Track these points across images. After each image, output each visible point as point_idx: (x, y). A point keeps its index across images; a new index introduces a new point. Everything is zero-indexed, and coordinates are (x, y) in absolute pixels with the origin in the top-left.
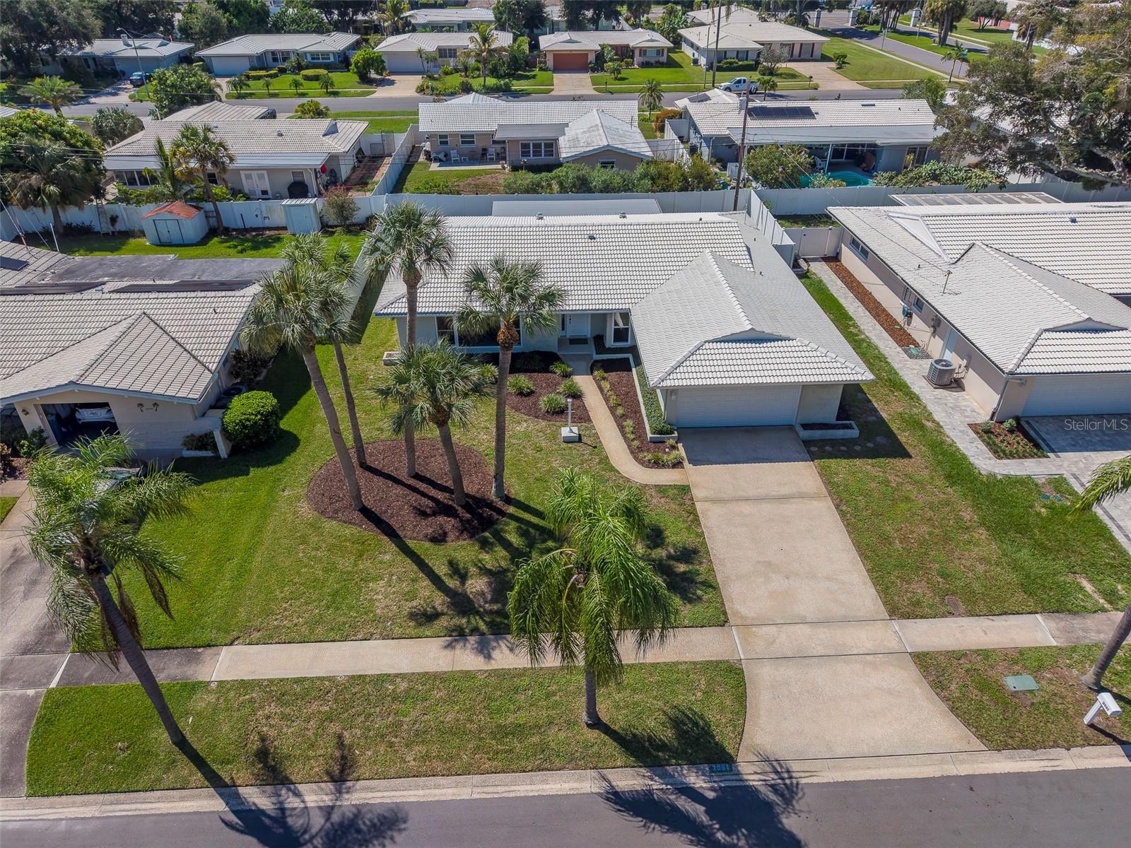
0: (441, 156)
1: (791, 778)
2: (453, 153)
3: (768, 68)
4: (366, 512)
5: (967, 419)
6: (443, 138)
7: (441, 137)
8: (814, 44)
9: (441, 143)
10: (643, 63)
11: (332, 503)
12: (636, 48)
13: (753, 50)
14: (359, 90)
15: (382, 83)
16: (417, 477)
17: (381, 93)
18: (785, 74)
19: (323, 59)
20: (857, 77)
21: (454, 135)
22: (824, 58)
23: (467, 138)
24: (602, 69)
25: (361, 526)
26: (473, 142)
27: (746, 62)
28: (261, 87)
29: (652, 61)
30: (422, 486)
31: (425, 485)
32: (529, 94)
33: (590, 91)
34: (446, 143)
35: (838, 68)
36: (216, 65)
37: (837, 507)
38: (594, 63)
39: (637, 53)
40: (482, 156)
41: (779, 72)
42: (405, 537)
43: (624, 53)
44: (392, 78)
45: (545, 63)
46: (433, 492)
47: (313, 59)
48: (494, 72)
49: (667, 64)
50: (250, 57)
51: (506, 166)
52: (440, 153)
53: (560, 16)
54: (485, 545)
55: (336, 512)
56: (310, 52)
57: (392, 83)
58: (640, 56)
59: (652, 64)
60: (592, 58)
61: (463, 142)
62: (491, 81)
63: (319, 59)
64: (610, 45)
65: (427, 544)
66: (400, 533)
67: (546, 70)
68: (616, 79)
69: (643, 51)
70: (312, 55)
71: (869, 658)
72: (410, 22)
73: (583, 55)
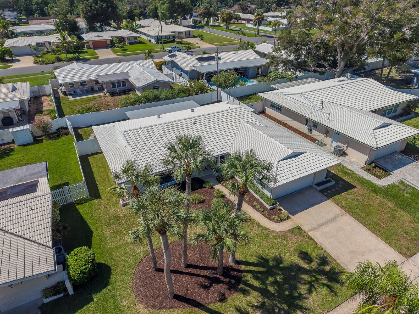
0: (72, 92)
2: (78, 91)
3: (179, 41)
4: (177, 297)
5: (358, 166)
6: (71, 85)
7: (70, 84)
8: (190, 32)
9: (71, 87)
10: (130, 43)
11: (155, 299)
12: (126, 37)
13: (171, 35)
14: (3, 66)
15: (13, 61)
16: (188, 266)
17: (15, 66)
18: (186, 43)
20: (211, 42)
21: (77, 83)
22: (194, 37)
23: (83, 83)
24: (115, 47)
25: (180, 307)
26: (86, 85)
27: (170, 40)
29: (133, 42)
30: (194, 271)
31: (195, 270)
32: (89, 60)
33: (114, 56)
34: (73, 86)
35: (202, 40)
37: (352, 216)
38: (111, 44)
39: (126, 39)
40: (92, 91)
41: (183, 42)
42: (206, 304)
43: (121, 39)
44: (17, 58)
45: (89, 46)
46: (202, 272)
48: (68, 52)
49: (139, 42)
51: (106, 93)
52: (71, 91)
53: (85, 26)
54: (245, 293)
55: (161, 304)
57: (18, 61)
58: (128, 40)
59: (133, 43)
60: (109, 42)
61: (81, 85)
62: (70, 56)
64: (115, 37)
65: (219, 304)
66: (202, 303)
67: (90, 48)
68: (123, 50)
69: (129, 38)
72: (14, 32)
73: (105, 41)
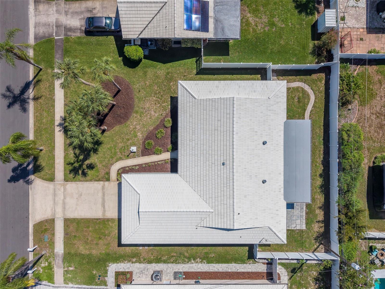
1: (30, 184)
71: (54, 209)
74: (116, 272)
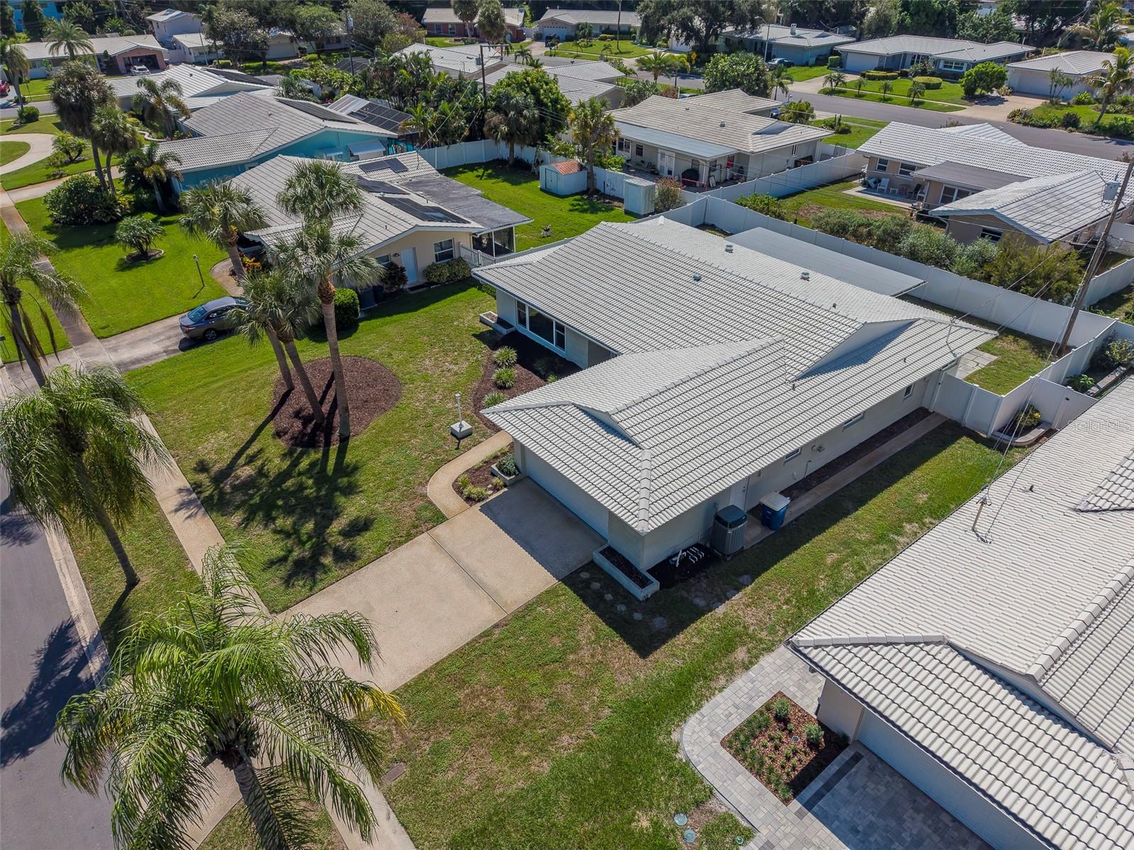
0: (871, 182)
2: (884, 182)
6: (883, 163)
9: (879, 167)
15: (988, 101)
19: (955, 67)
21: (894, 162)
23: (907, 168)
28: (877, 89)
34: (884, 169)
36: (850, 62)
37: (494, 626)
40: (913, 194)
42: (275, 420)
44: (1009, 98)
47: (945, 66)
50: (881, 56)
54: (288, 455)
56: (943, 59)
61: (901, 172)
63: (951, 67)
65: (272, 432)
66: (276, 416)
70: (946, 62)
74: (727, 743)
